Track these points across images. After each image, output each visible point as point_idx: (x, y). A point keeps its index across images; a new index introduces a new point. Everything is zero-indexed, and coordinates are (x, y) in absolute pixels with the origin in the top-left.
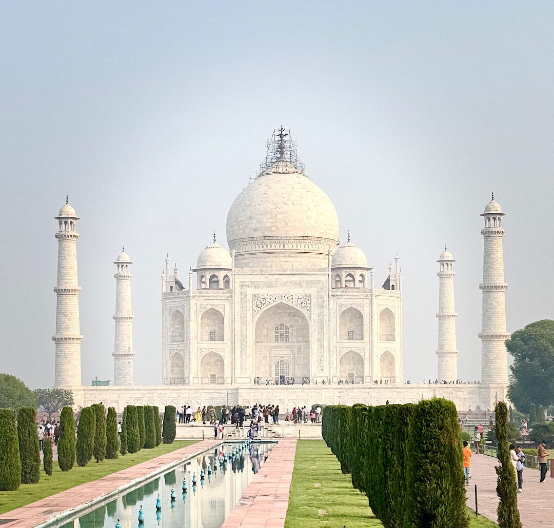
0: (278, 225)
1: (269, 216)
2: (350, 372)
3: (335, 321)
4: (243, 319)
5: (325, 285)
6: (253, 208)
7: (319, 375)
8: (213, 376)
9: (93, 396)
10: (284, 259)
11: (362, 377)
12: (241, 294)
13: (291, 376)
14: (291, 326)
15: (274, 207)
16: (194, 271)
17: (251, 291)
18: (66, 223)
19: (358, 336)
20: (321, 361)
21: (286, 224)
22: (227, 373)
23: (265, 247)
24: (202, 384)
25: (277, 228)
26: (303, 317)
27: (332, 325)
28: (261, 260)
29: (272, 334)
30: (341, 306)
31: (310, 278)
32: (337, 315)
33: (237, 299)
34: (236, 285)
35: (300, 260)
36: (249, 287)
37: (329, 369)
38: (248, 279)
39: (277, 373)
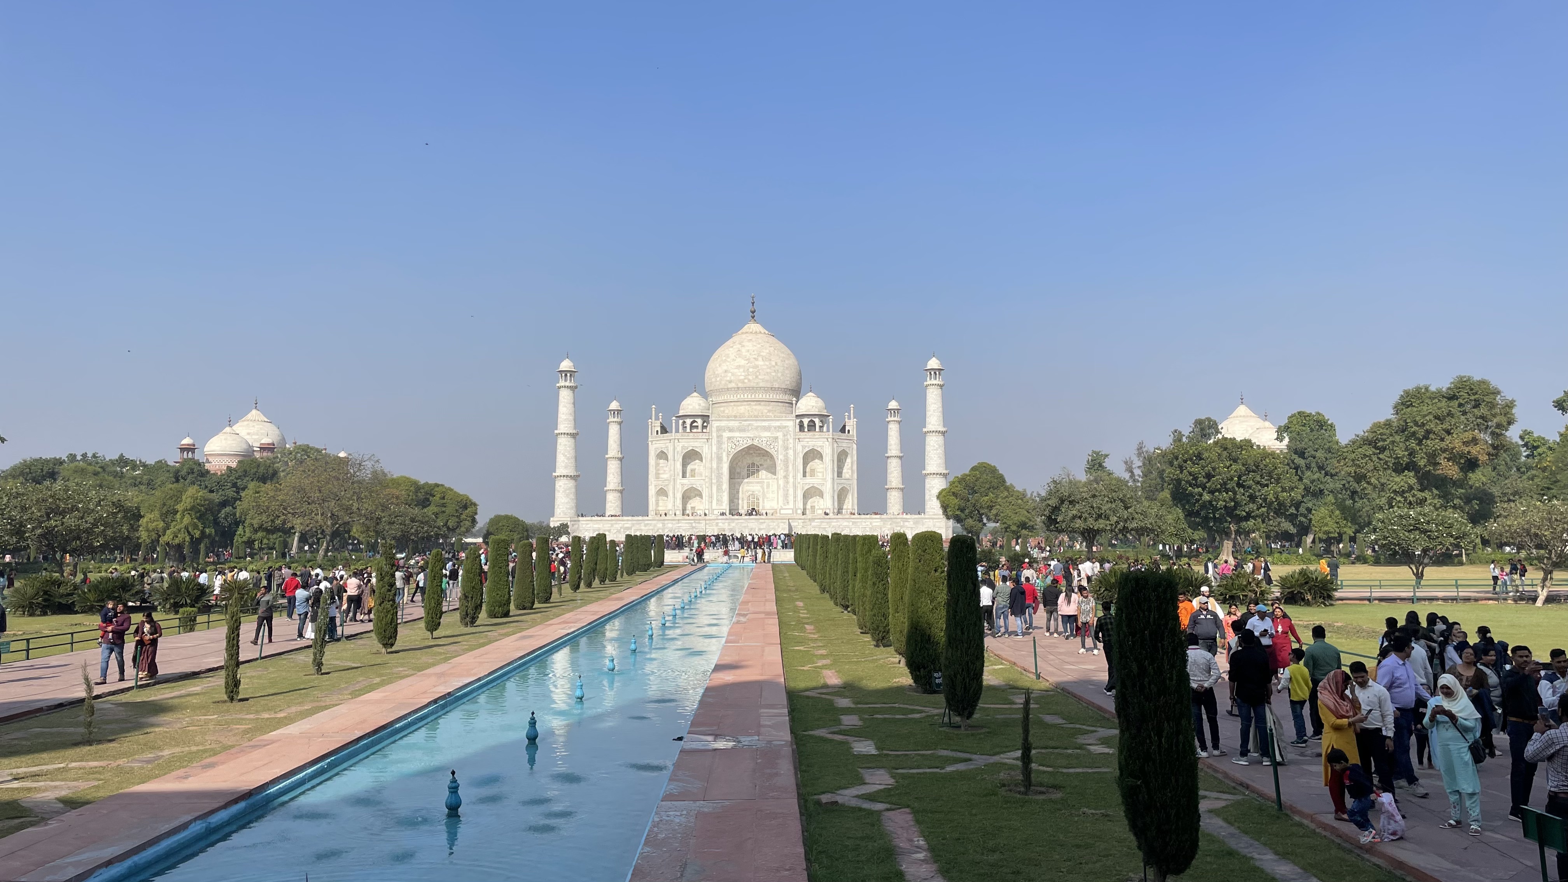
0: (750, 377)
1: (742, 370)
2: (813, 504)
3: (800, 461)
4: (720, 459)
5: (790, 429)
6: (728, 364)
7: (784, 507)
8: (693, 508)
9: (588, 526)
10: (754, 407)
11: (823, 509)
12: (718, 437)
13: (761, 508)
14: (761, 465)
15: (747, 362)
16: (676, 417)
17: (726, 434)
18: (566, 375)
19: (819, 474)
20: (786, 496)
21: (757, 377)
22: (705, 506)
23: (738, 396)
24: (683, 515)
25: (749, 380)
26: (772, 457)
27: (796, 464)
28: (735, 408)
29: (745, 472)
30: (804, 447)
31: (778, 424)
32: (801, 456)
33: (714, 441)
34: (714, 429)
35: (768, 408)
36: (724, 431)
37: (795, 501)
38: (723, 424)
39: (748, 506)
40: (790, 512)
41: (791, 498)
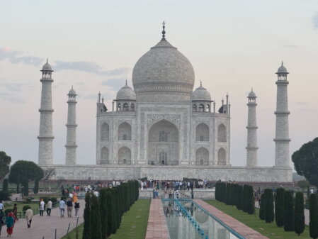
2: (201, 159)
3: (194, 131)
4: (142, 128)
5: (188, 110)
7: (184, 160)
8: (125, 160)
10: (165, 95)
11: (208, 162)
12: (141, 114)
13: (168, 160)
14: (169, 133)
17: (147, 113)
19: (206, 139)
20: (185, 153)
21: (166, 76)
22: (133, 159)
24: (119, 164)
25: (161, 77)
26: (176, 128)
27: (192, 132)
28: (151, 95)
29: (158, 137)
30: (197, 122)
31: (180, 106)
32: (195, 127)
33: (139, 117)
34: (139, 109)
35: (174, 96)
36: (145, 110)
37: (190, 157)
38: (145, 106)
39: (160, 159)
40: (187, 163)
41: (188, 154)
